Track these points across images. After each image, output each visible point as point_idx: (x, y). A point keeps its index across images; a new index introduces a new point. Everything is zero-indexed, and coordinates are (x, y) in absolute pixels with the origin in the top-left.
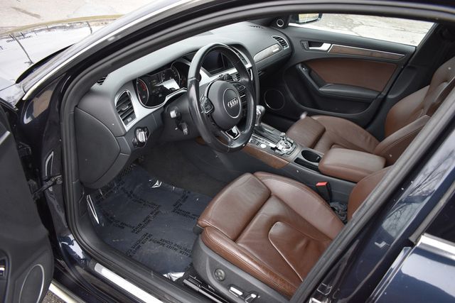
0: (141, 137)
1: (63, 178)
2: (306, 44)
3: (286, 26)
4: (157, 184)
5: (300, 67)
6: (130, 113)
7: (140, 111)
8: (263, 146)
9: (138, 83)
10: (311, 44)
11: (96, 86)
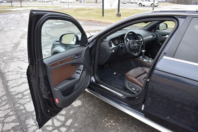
0: (113, 51)
1: (94, 62)
2: (161, 36)
3: (155, 31)
4: (115, 73)
5: (159, 43)
6: (111, 46)
7: (113, 46)
8: (145, 60)
9: (113, 40)
10: (163, 36)
11: (104, 40)
